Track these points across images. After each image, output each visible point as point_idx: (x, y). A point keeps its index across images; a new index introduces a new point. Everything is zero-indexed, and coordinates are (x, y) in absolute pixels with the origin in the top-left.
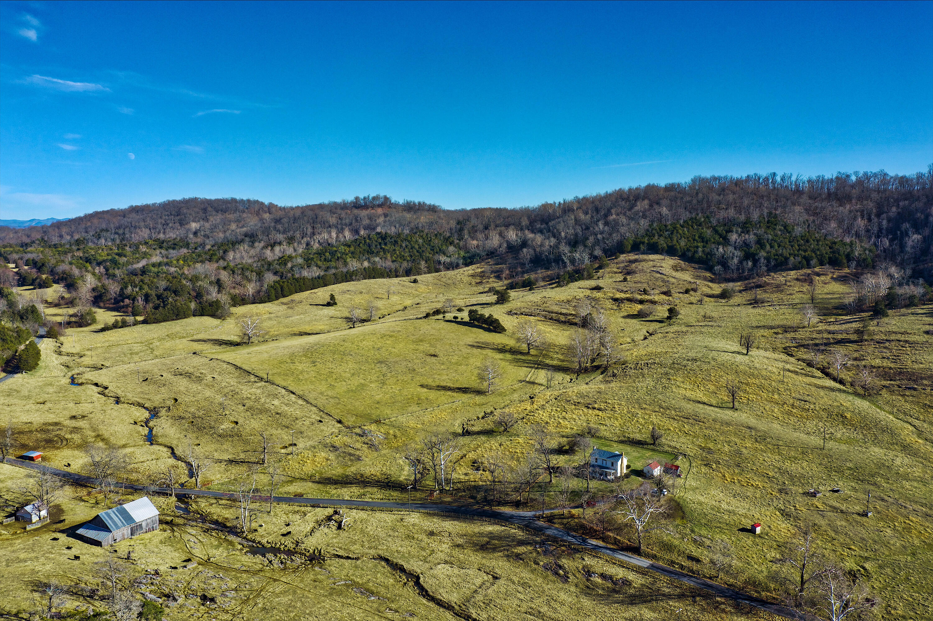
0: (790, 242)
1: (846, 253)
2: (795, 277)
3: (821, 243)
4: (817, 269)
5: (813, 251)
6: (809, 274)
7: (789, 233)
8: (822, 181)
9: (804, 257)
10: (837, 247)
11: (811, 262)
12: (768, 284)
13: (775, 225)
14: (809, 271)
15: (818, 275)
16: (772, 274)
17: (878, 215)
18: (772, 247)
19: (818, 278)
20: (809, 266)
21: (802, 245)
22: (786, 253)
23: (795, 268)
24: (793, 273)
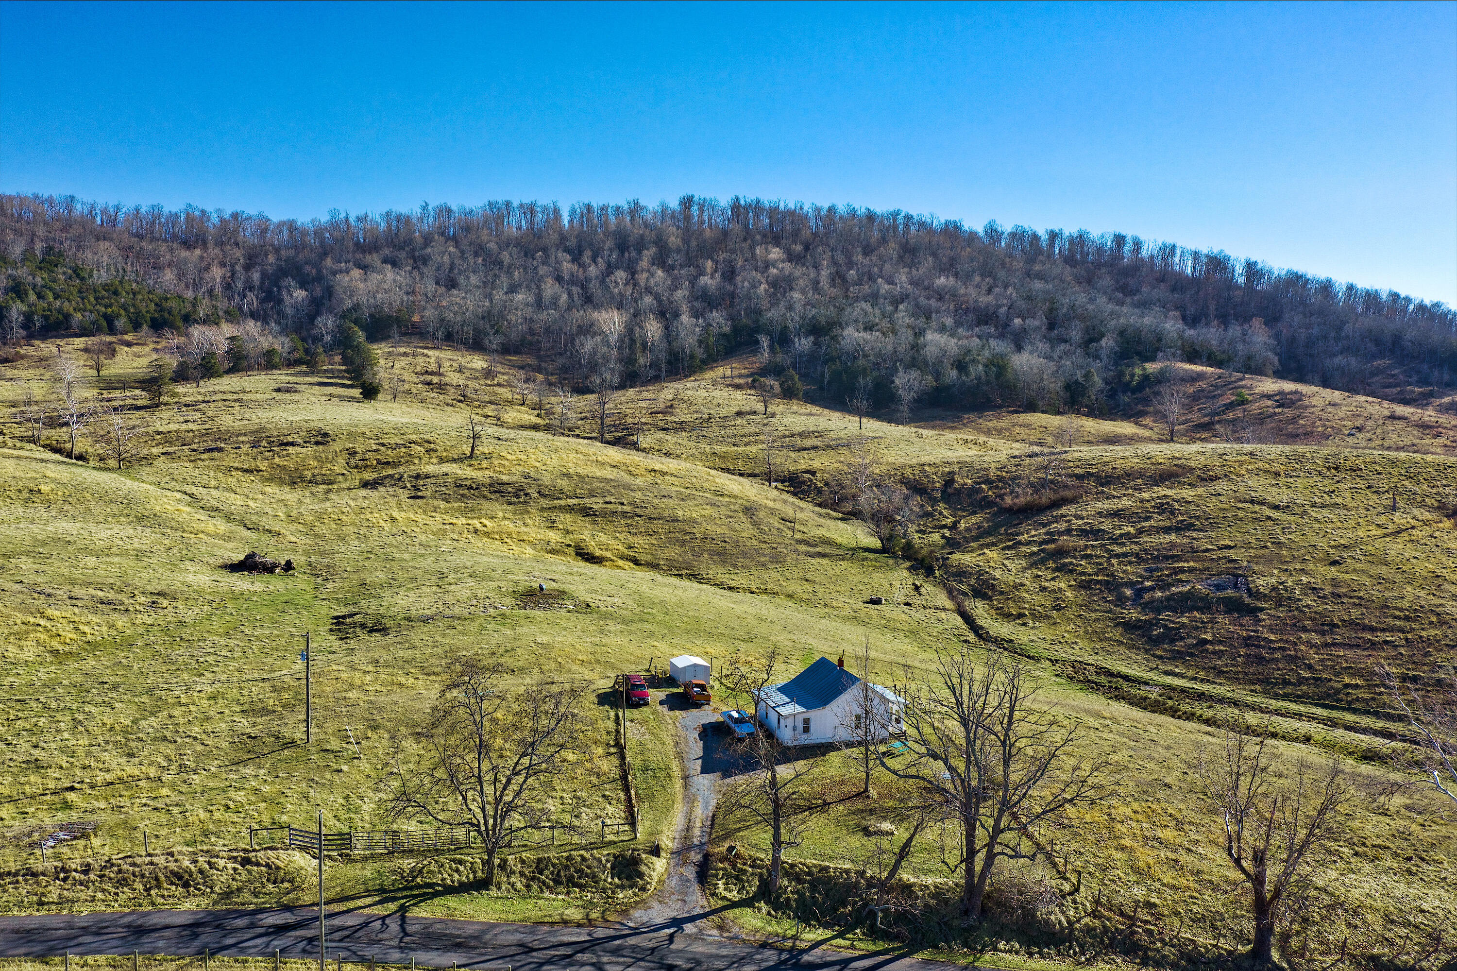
0: (80, 292)
1: (183, 312)
2: (82, 346)
3: (140, 297)
4: (128, 337)
5: (124, 307)
6: (111, 343)
7: (82, 279)
8: (156, 214)
9: (105, 316)
10: (169, 304)
11: (117, 323)
12: (22, 357)
13: (56, 266)
14: (108, 339)
15: (129, 344)
16: (37, 342)
17: (247, 268)
18: (40, 296)
19: (126, 349)
20: (112, 331)
21: (103, 298)
22: (67, 307)
23: (84, 332)
24: (77, 341)
